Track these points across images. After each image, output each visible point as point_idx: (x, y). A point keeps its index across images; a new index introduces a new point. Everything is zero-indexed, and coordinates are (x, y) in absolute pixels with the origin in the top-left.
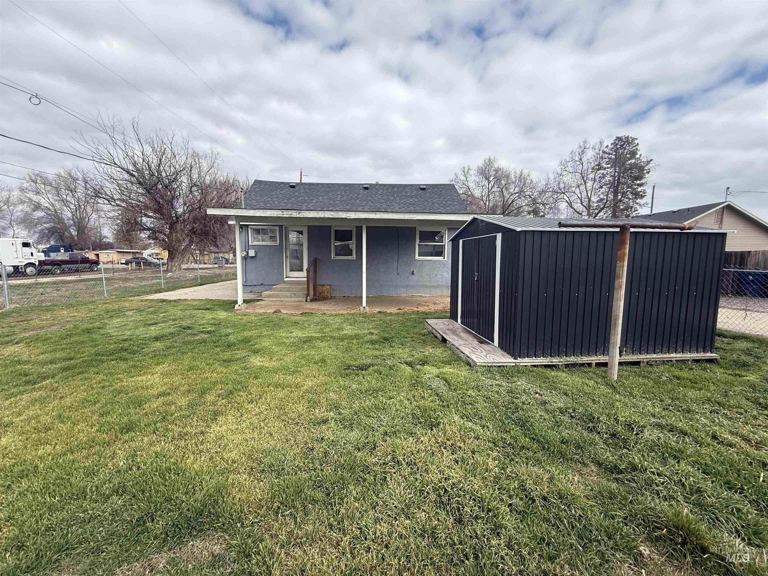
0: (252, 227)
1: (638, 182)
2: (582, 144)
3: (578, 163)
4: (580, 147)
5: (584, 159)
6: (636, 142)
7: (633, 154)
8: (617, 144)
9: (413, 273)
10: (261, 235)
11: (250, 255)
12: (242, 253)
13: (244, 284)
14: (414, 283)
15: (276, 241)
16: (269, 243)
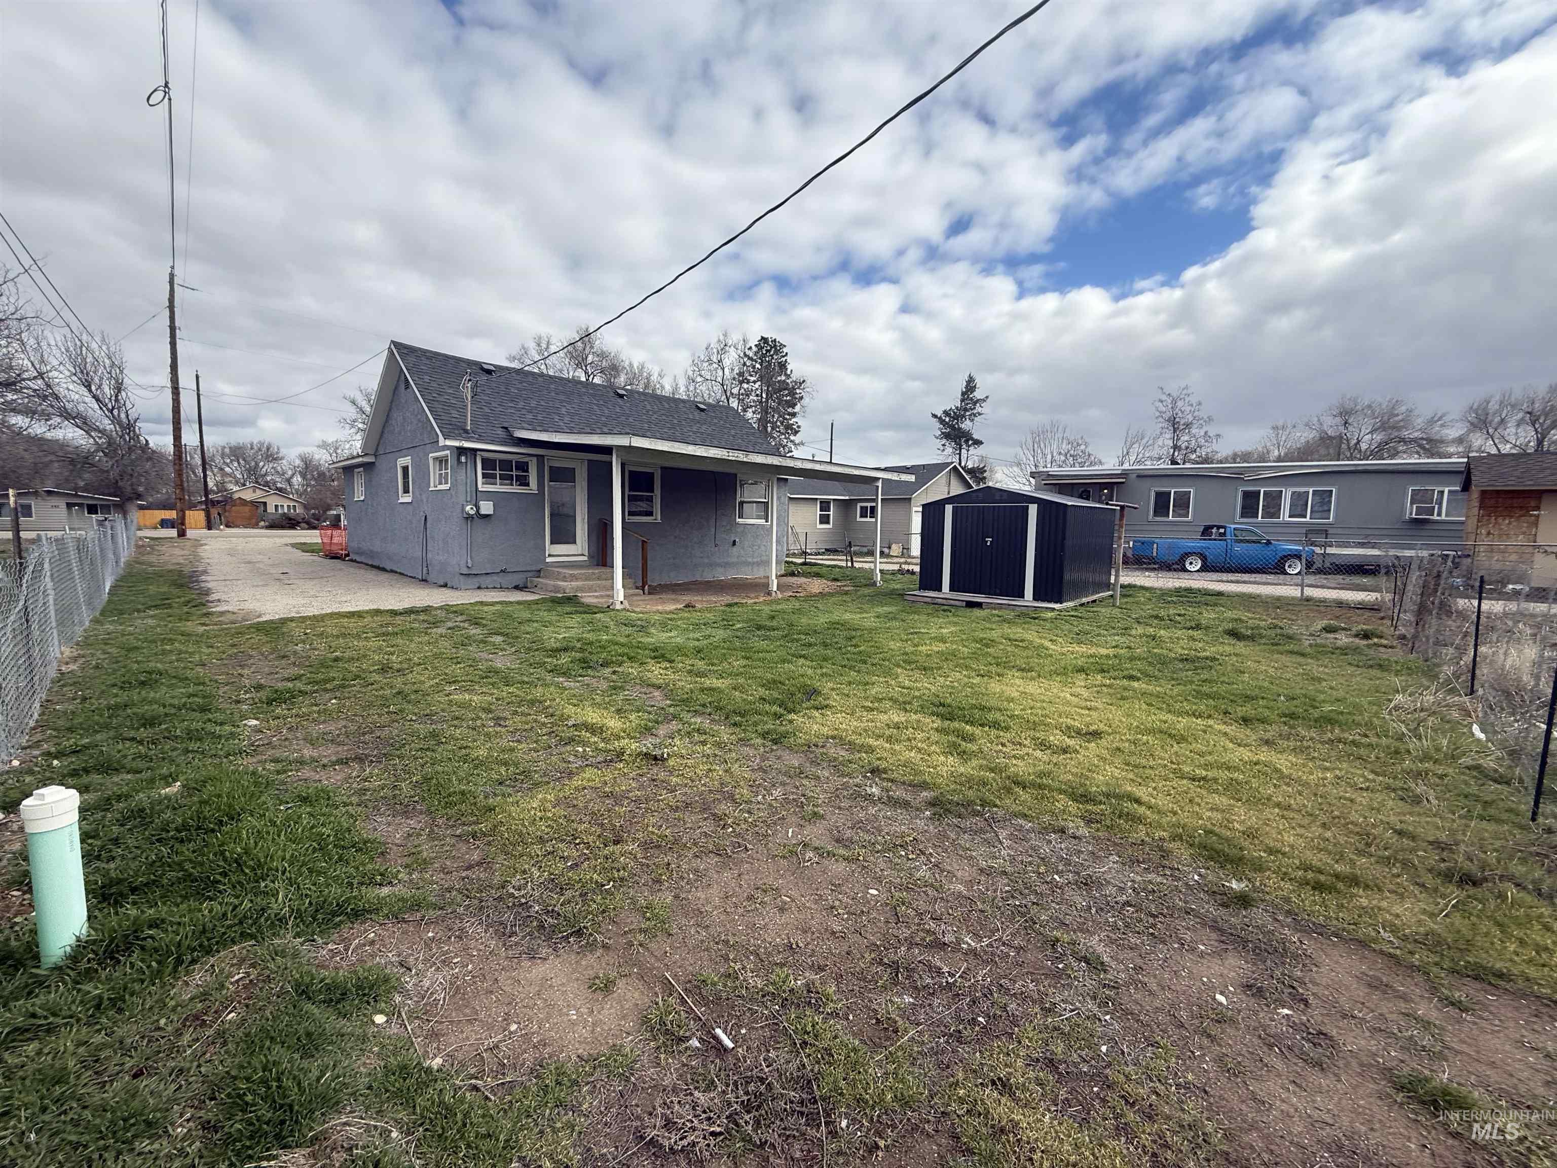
0: (483, 453)
1: (790, 410)
2: (722, 338)
3: (715, 366)
4: (719, 341)
5: (727, 362)
6: (785, 350)
7: (783, 366)
8: (762, 348)
9: (734, 543)
10: (498, 472)
11: (483, 511)
12: (468, 508)
13: (465, 571)
14: (735, 560)
15: (528, 485)
16: (516, 489)
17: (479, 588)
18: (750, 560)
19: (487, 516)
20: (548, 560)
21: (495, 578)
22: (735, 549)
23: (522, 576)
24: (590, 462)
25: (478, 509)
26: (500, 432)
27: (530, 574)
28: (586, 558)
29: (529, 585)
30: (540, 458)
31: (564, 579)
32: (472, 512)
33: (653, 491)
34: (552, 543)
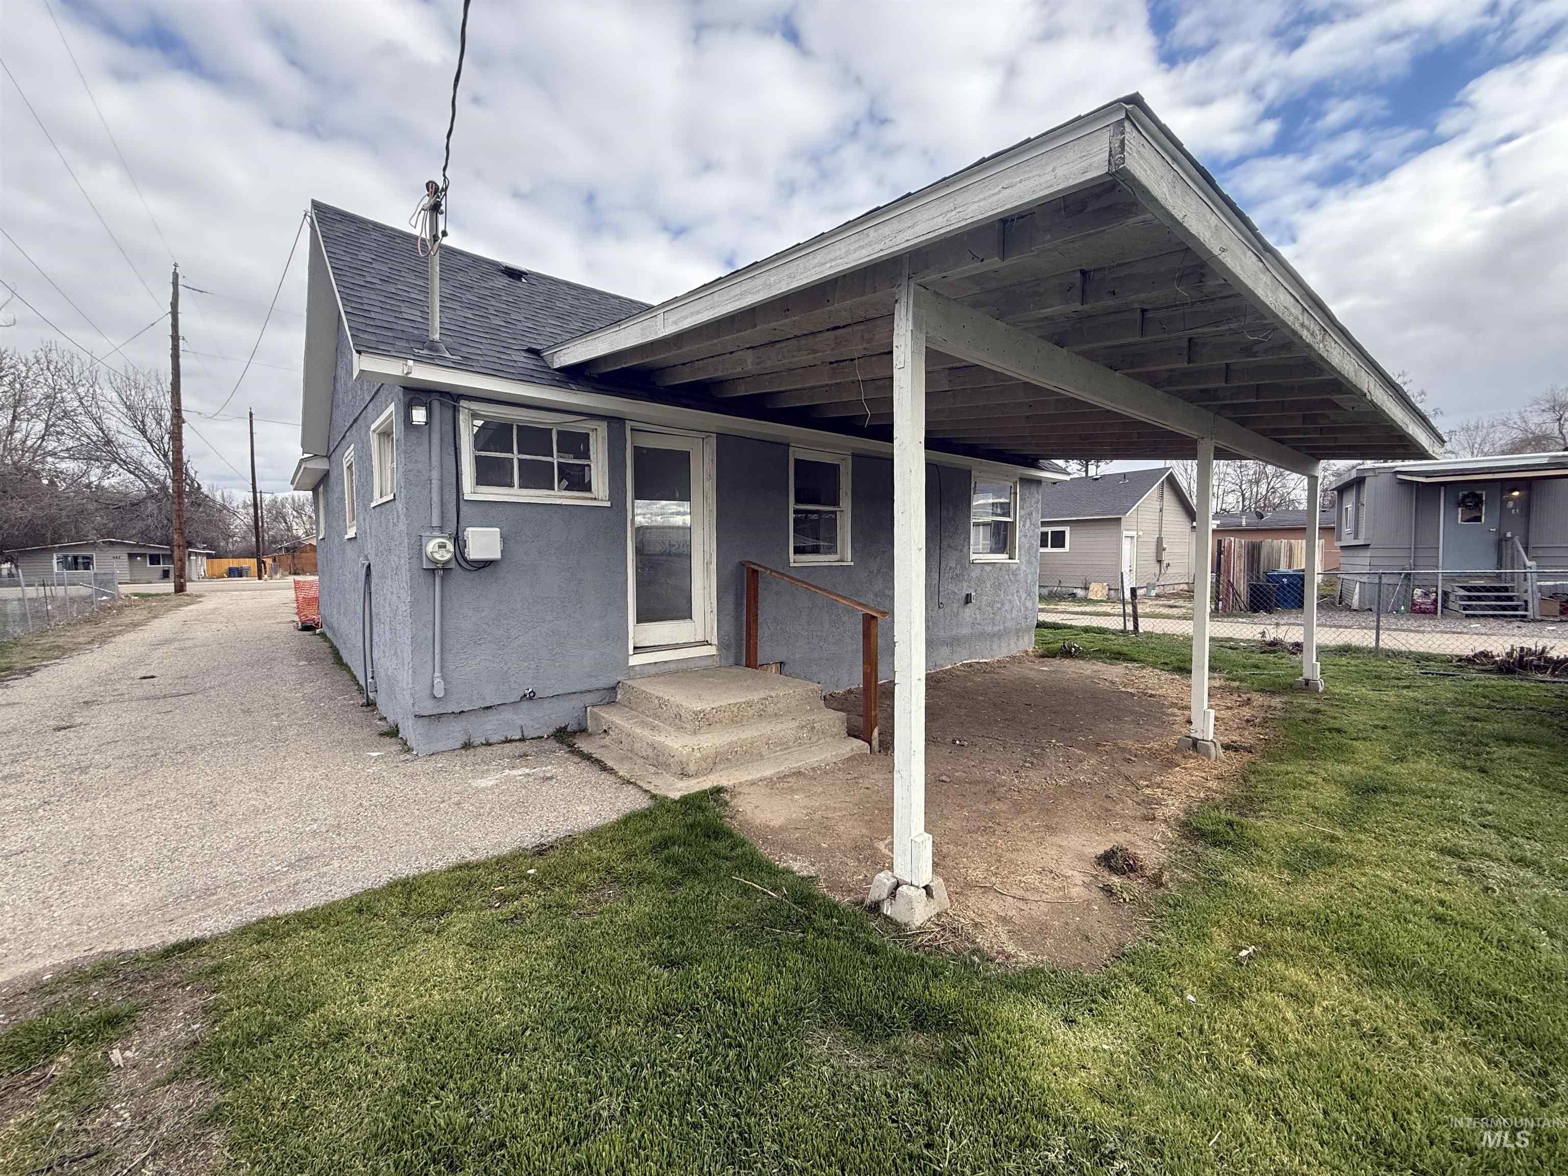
0: (474, 402)
9: (968, 599)
10: (515, 456)
11: (474, 553)
12: (431, 546)
13: (429, 708)
14: (965, 631)
15: (587, 488)
16: (559, 496)
17: (467, 746)
18: (989, 629)
19: (486, 564)
20: (636, 660)
21: (508, 715)
22: (968, 611)
23: (576, 703)
24: (722, 438)
25: (459, 542)
26: (521, 358)
27: (589, 699)
28: (712, 650)
29: (590, 725)
30: (615, 422)
31: (678, 721)
32: (444, 556)
33: (836, 503)
34: (642, 618)
